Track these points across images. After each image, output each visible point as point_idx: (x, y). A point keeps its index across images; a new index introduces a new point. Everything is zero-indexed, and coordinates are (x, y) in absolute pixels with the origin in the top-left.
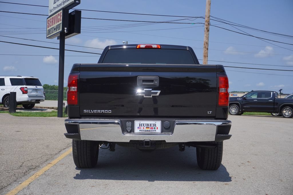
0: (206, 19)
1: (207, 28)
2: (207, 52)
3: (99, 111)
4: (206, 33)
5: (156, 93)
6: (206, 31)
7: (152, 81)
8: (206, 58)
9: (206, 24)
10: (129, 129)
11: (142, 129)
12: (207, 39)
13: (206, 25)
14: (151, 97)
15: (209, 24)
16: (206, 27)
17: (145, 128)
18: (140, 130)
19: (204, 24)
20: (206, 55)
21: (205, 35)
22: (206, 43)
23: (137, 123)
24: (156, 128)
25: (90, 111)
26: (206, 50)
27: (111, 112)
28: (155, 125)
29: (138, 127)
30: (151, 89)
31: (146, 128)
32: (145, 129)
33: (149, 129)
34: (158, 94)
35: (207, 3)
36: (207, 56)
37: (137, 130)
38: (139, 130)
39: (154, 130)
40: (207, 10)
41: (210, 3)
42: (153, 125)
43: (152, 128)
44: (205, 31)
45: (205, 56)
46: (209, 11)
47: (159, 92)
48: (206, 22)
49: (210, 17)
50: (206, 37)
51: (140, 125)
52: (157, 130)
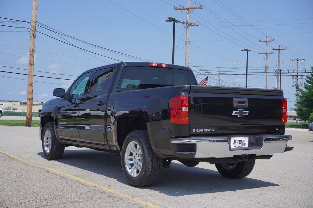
0: (33, 24)
1: (33, 34)
2: (34, 60)
3: (205, 130)
4: (32, 40)
6: (33, 37)
7: (244, 102)
8: (32, 66)
9: (33, 29)
11: (236, 145)
12: (33, 46)
13: (33, 31)
14: (243, 116)
15: (35, 30)
16: (32, 32)
17: (238, 143)
18: (235, 146)
19: (30, 29)
20: (32, 63)
21: (32, 42)
22: (33, 50)
23: (233, 140)
25: (198, 130)
26: (32, 57)
27: (214, 131)
28: (244, 141)
29: (233, 144)
30: (243, 110)
32: (238, 145)
33: (240, 145)
35: (34, 7)
36: (34, 65)
37: (232, 146)
39: (244, 145)
40: (34, 15)
41: (37, 7)
43: (243, 144)
44: (31, 37)
45: (31, 65)
46: (36, 16)
47: (248, 112)
48: (33, 28)
49: (37, 22)
50: (32, 43)
51: (235, 141)
52: (246, 145)
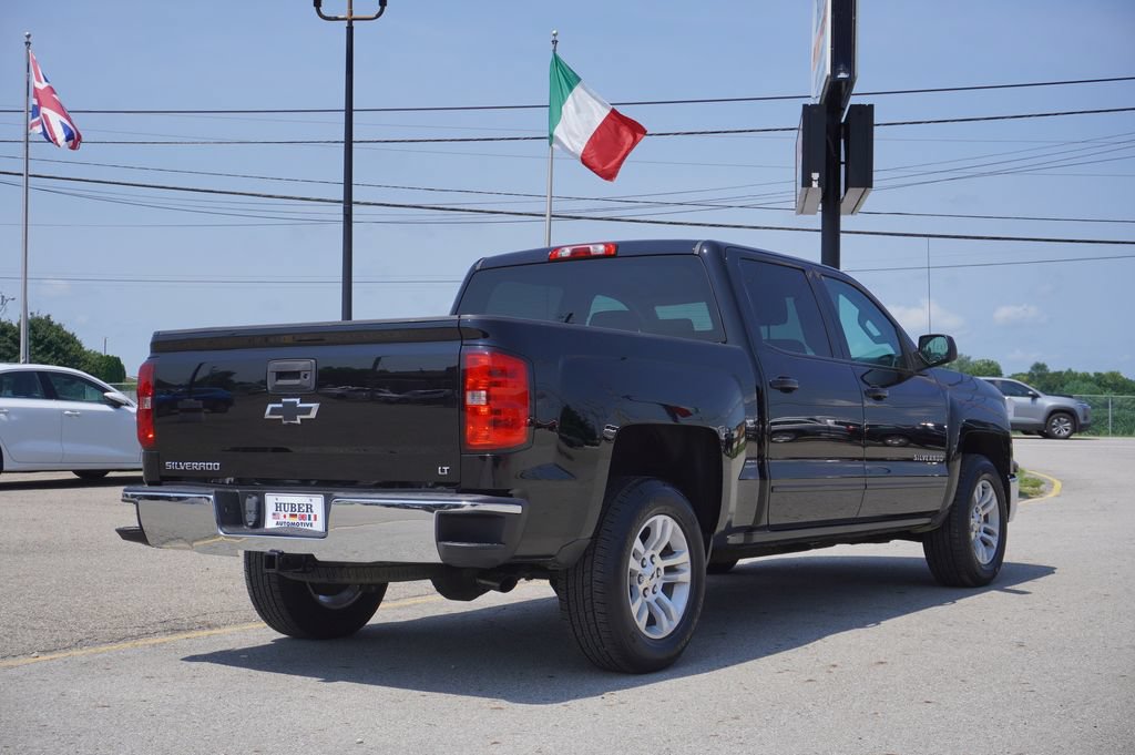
3: (196, 466)
5: (308, 410)
10: (251, 517)
11: (282, 519)
14: (299, 422)
17: (288, 516)
18: (278, 523)
23: (271, 500)
24: (312, 518)
25: (178, 466)
27: (219, 467)
28: (309, 507)
29: (274, 514)
30: (299, 400)
31: (292, 516)
32: (289, 519)
33: (296, 520)
34: (313, 415)
37: (270, 523)
38: (275, 521)
39: (308, 522)
42: (305, 508)
43: (303, 517)
47: (315, 406)
51: (278, 507)
52: (314, 523)
